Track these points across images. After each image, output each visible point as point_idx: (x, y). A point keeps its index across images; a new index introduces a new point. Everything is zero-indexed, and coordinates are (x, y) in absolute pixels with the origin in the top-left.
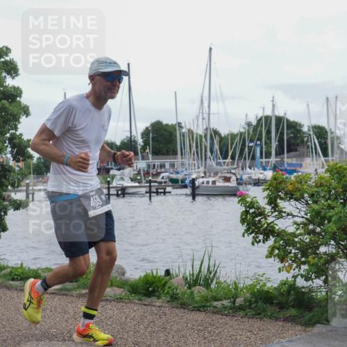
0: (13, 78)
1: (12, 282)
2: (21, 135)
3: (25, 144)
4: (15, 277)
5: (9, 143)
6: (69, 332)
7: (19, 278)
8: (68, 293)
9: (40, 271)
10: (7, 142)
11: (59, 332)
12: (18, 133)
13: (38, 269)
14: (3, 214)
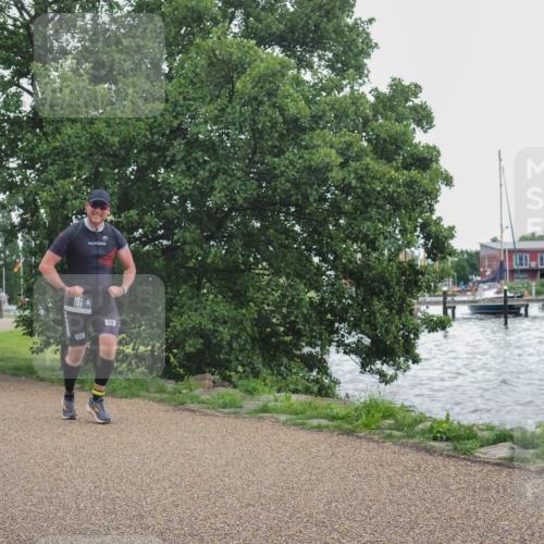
0: (425, 132)
1: (433, 443)
2: (440, 219)
3: (445, 234)
4: (439, 435)
5: (422, 231)
6: (530, 527)
7: (444, 437)
8: (522, 465)
9: (475, 429)
10: (418, 229)
11: (514, 526)
12: (434, 217)
13: (473, 425)
14: (412, 336)
